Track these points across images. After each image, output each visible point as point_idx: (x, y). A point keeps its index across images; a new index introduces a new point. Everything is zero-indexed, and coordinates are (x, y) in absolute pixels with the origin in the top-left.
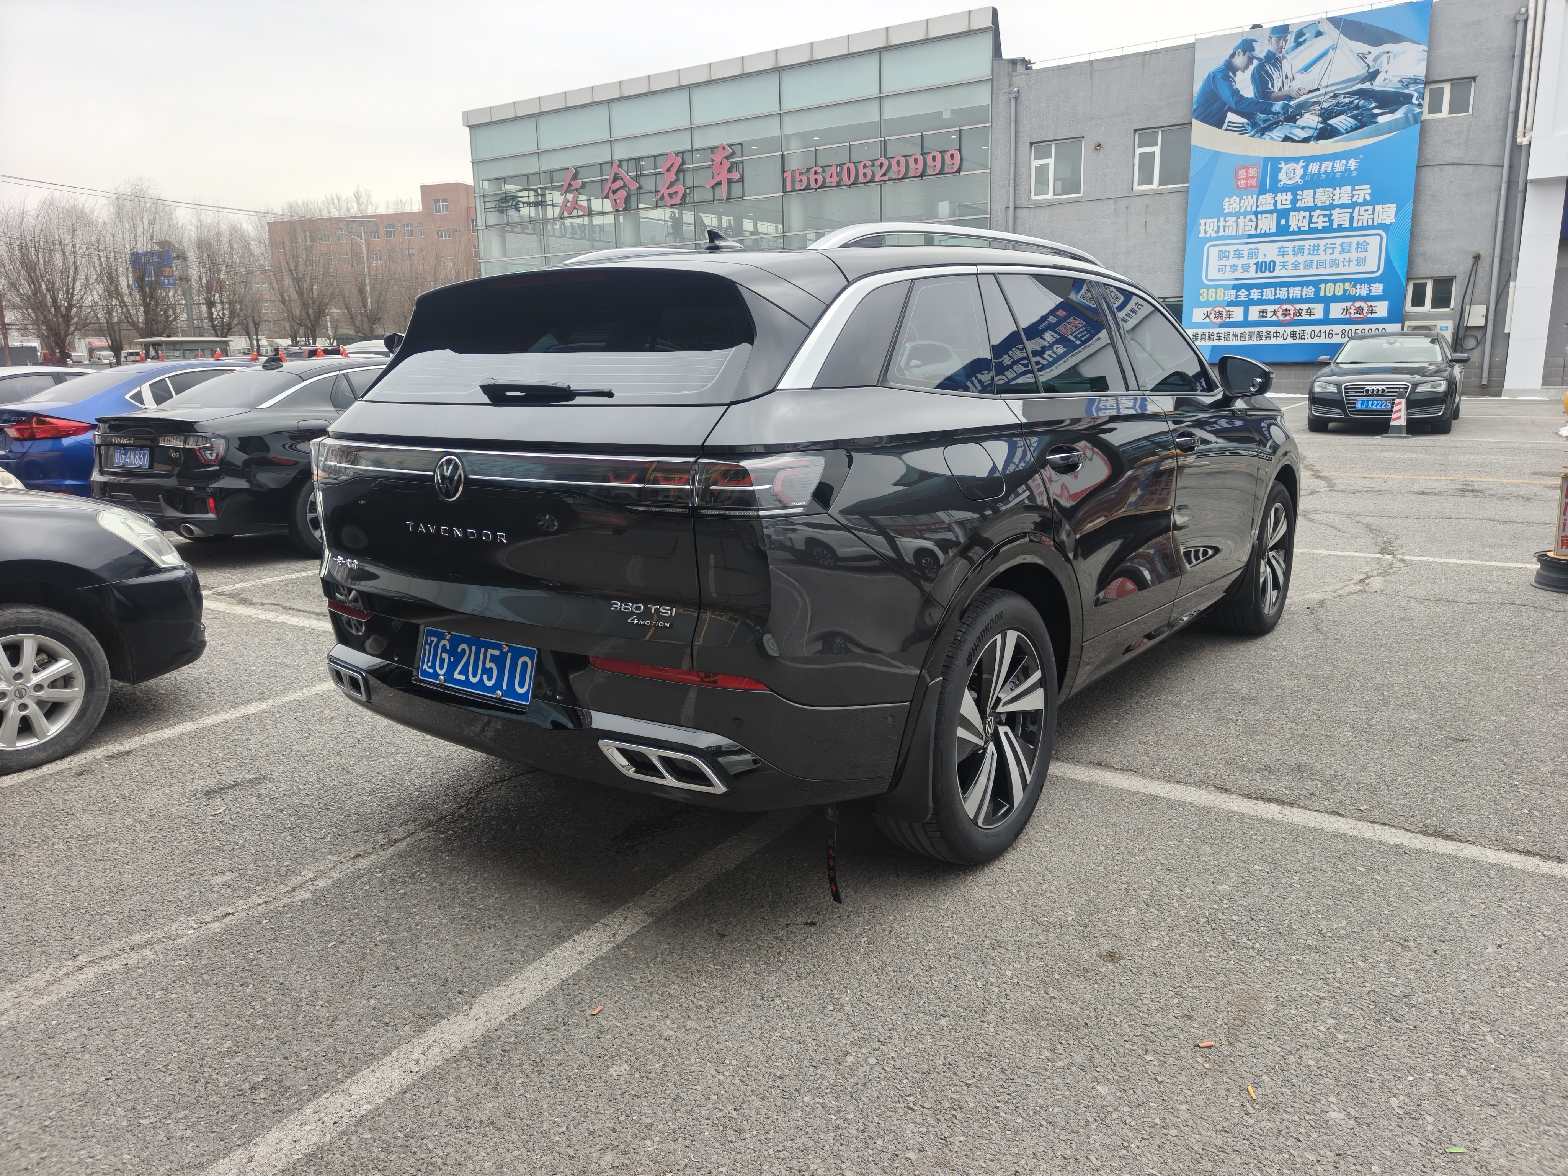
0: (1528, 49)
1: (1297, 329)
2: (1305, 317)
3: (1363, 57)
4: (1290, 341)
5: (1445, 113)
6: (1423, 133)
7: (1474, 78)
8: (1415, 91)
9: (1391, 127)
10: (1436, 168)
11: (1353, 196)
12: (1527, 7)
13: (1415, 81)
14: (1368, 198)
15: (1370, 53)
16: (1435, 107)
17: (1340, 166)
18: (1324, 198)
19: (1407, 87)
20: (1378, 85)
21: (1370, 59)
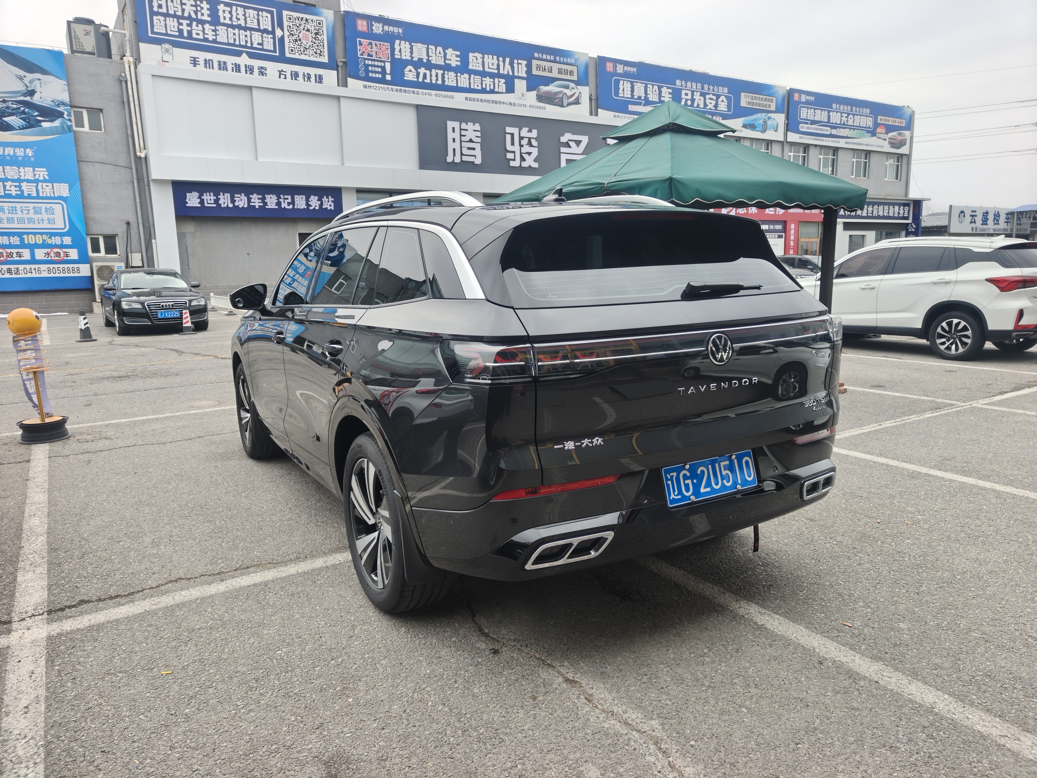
0: (131, 99)
1: (12, 267)
2: (16, 258)
3: (21, 78)
4: (7, 276)
5: (86, 128)
6: (76, 139)
7: (101, 110)
8: (65, 110)
9: (52, 131)
10: (90, 164)
11: (35, 175)
12: (125, 73)
13: (64, 104)
14: (47, 178)
15: (25, 77)
16: (80, 124)
17: (20, 152)
18: (12, 173)
19: (58, 106)
20: (36, 100)
21: (26, 81)
